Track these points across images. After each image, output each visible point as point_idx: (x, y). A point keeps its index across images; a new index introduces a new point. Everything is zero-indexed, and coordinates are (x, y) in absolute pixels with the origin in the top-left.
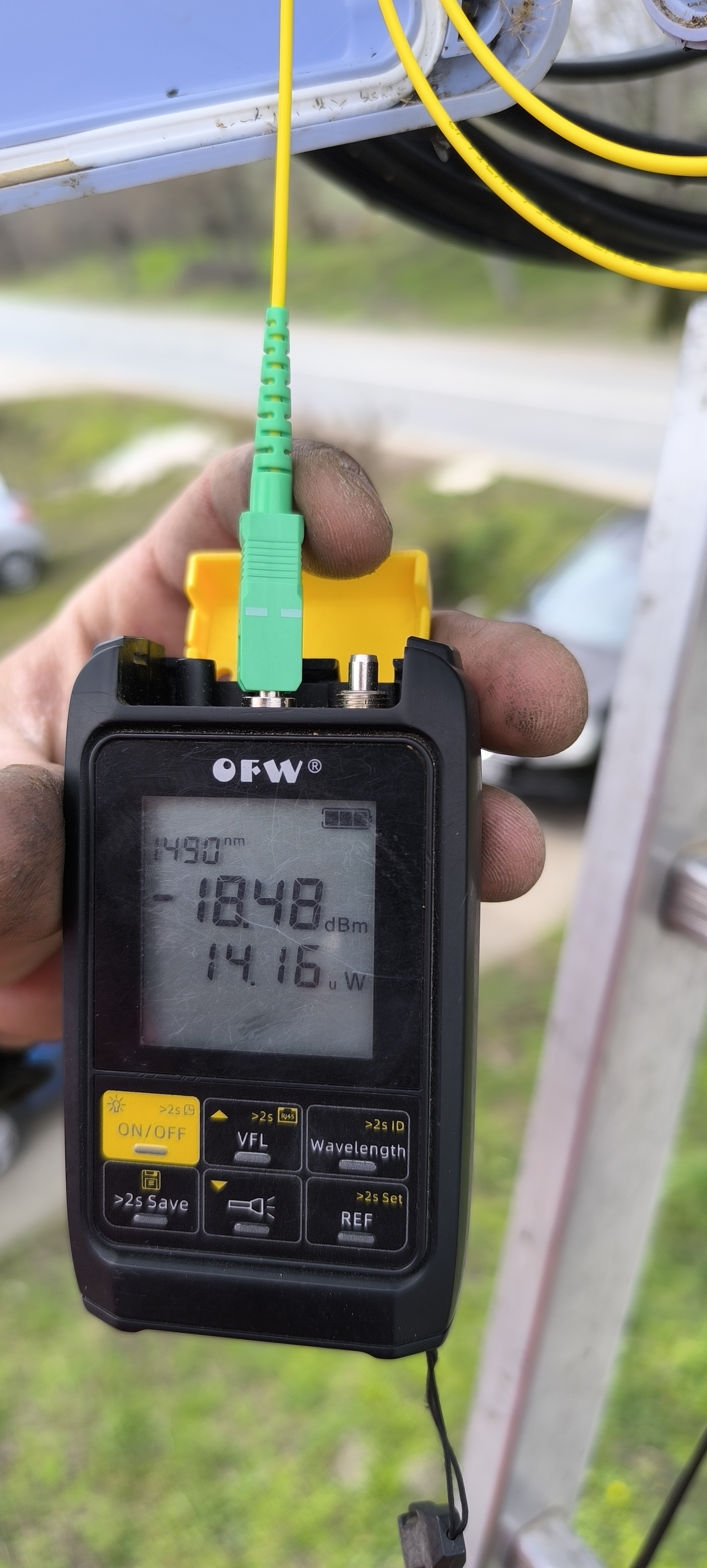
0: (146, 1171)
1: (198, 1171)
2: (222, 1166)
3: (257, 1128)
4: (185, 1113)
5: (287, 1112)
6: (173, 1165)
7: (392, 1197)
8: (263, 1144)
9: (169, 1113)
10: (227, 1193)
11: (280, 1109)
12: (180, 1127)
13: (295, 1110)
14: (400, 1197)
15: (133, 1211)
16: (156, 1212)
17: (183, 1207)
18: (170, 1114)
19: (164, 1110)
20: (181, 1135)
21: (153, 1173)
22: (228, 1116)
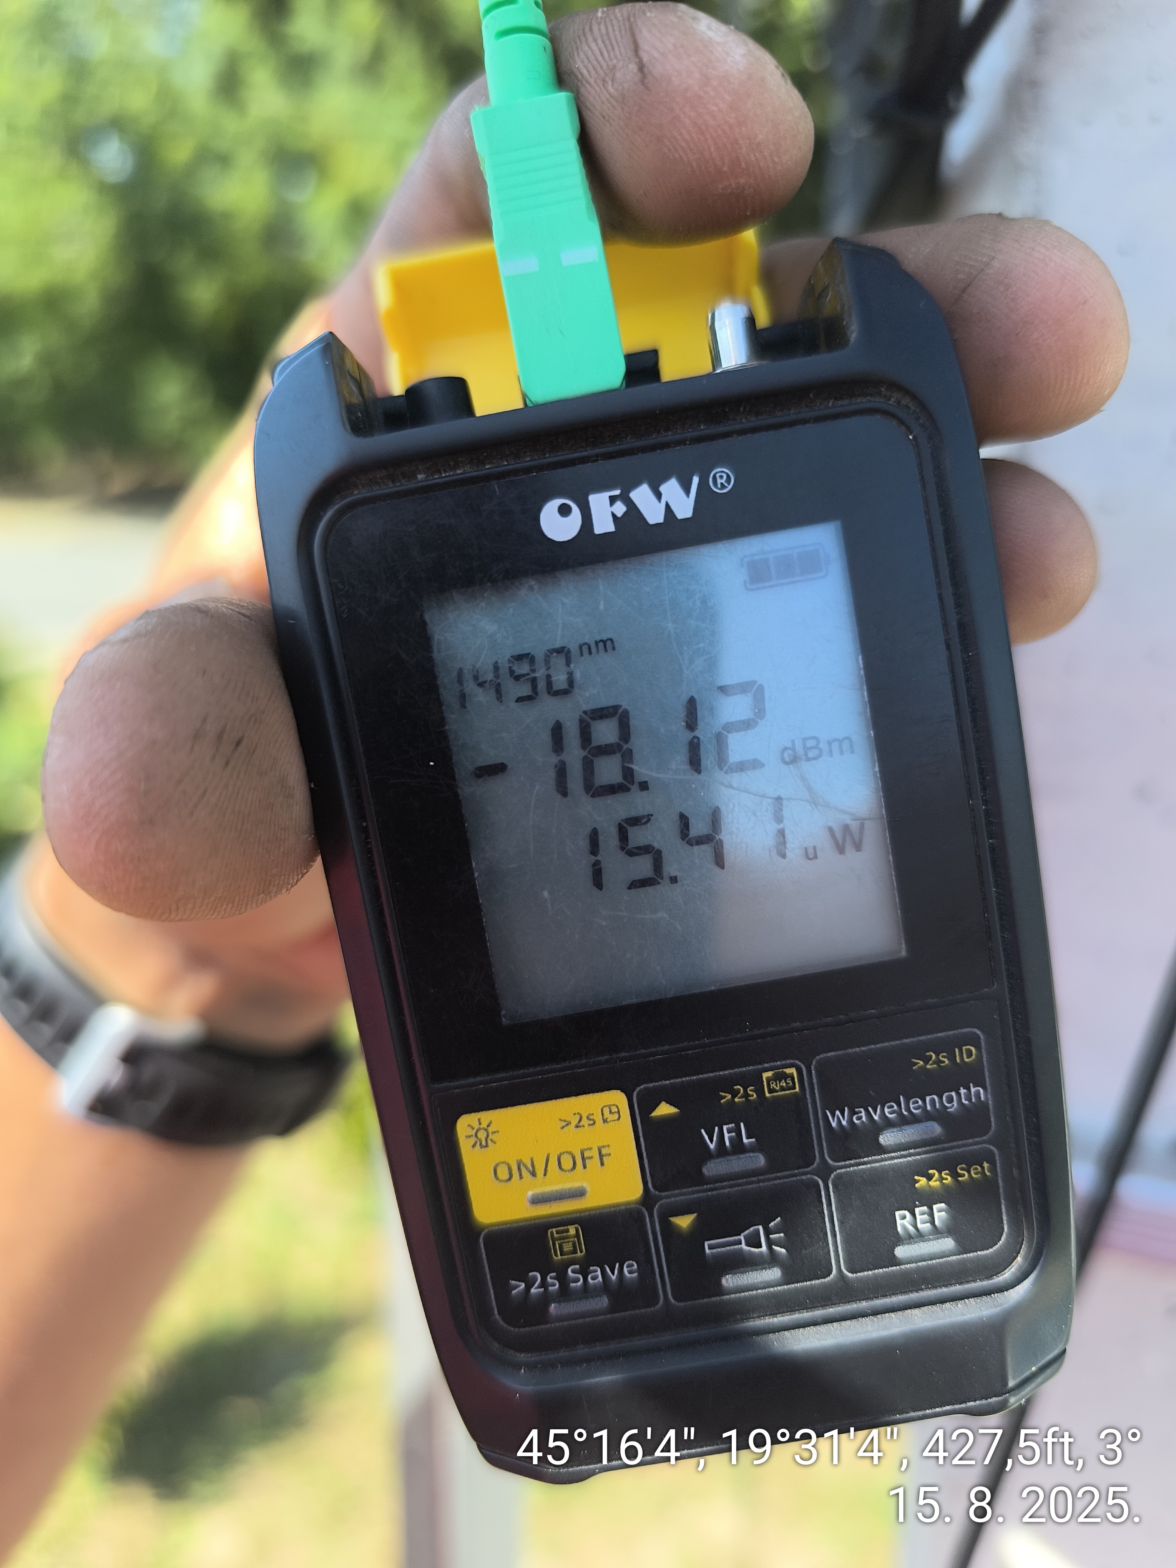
0: (554, 1230)
1: (644, 1210)
2: (685, 1190)
3: (733, 1114)
4: (605, 1121)
5: (780, 1077)
6: (600, 1209)
7: (972, 1169)
8: (748, 1138)
9: (577, 1127)
10: (701, 1232)
11: (766, 1075)
12: (600, 1144)
13: (793, 1071)
14: (986, 1165)
15: (546, 1299)
16: (586, 1291)
17: (630, 1272)
18: (577, 1129)
19: (567, 1125)
20: (605, 1158)
21: (567, 1231)
22: (678, 1109)
